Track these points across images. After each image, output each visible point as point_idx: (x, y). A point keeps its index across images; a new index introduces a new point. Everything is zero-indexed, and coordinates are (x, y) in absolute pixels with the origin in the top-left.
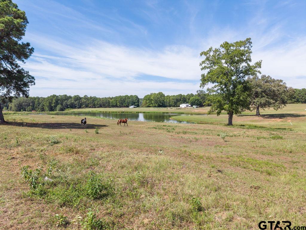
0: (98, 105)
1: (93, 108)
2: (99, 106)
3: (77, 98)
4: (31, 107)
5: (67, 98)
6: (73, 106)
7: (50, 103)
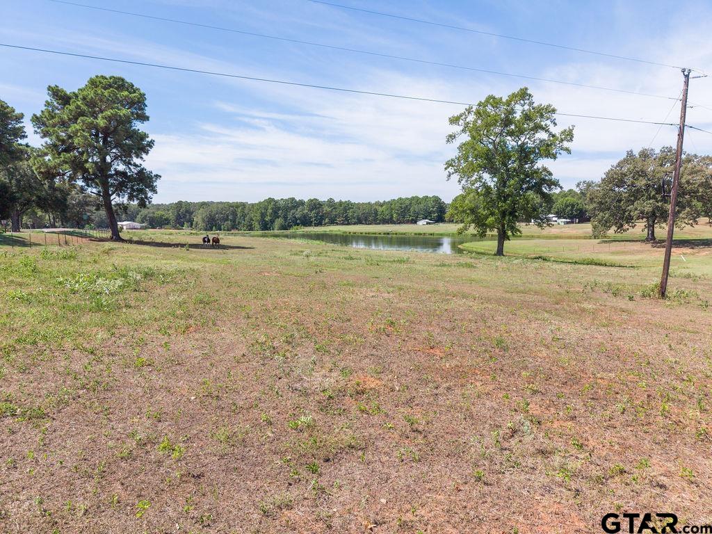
0: (354, 218)
1: (345, 224)
2: (356, 220)
3: (315, 205)
4: (229, 222)
5: (294, 204)
7: (263, 215)
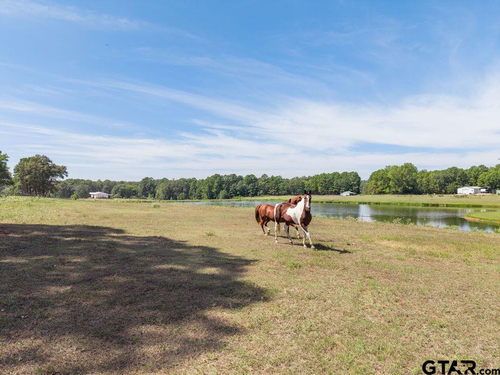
2: (286, 192)
6: (244, 193)
7: (210, 188)
